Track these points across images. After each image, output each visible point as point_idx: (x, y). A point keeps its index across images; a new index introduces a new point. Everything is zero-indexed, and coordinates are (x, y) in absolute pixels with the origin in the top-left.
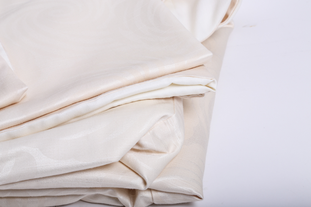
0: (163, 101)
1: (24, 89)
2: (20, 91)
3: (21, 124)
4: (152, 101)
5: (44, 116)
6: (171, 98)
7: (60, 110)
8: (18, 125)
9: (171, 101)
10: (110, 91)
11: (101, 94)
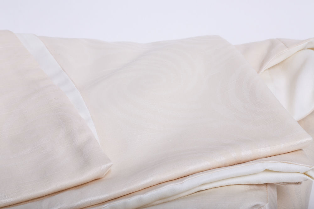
0: (255, 187)
1: (109, 164)
2: (104, 167)
3: (103, 202)
4: (243, 186)
5: (127, 196)
6: (264, 184)
7: (145, 190)
8: (100, 203)
9: (264, 188)
10: (198, 173)
11: (188, 176)
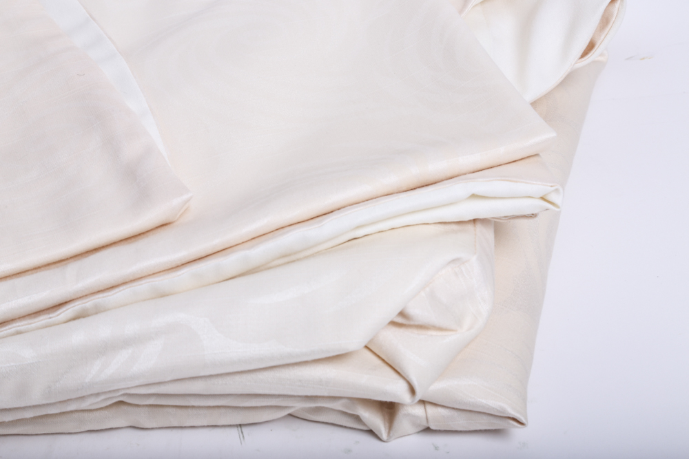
0: (454, 227)
1: (185, 197)
2: (176, 201)
3: (178, 266)
4: (432, 227)
5: (221, 253)
6: (470, 221)
7: (253, 241)
8: (172, 268)
9: (470, 227)
10: (349, 207)
11: (332, 212)
